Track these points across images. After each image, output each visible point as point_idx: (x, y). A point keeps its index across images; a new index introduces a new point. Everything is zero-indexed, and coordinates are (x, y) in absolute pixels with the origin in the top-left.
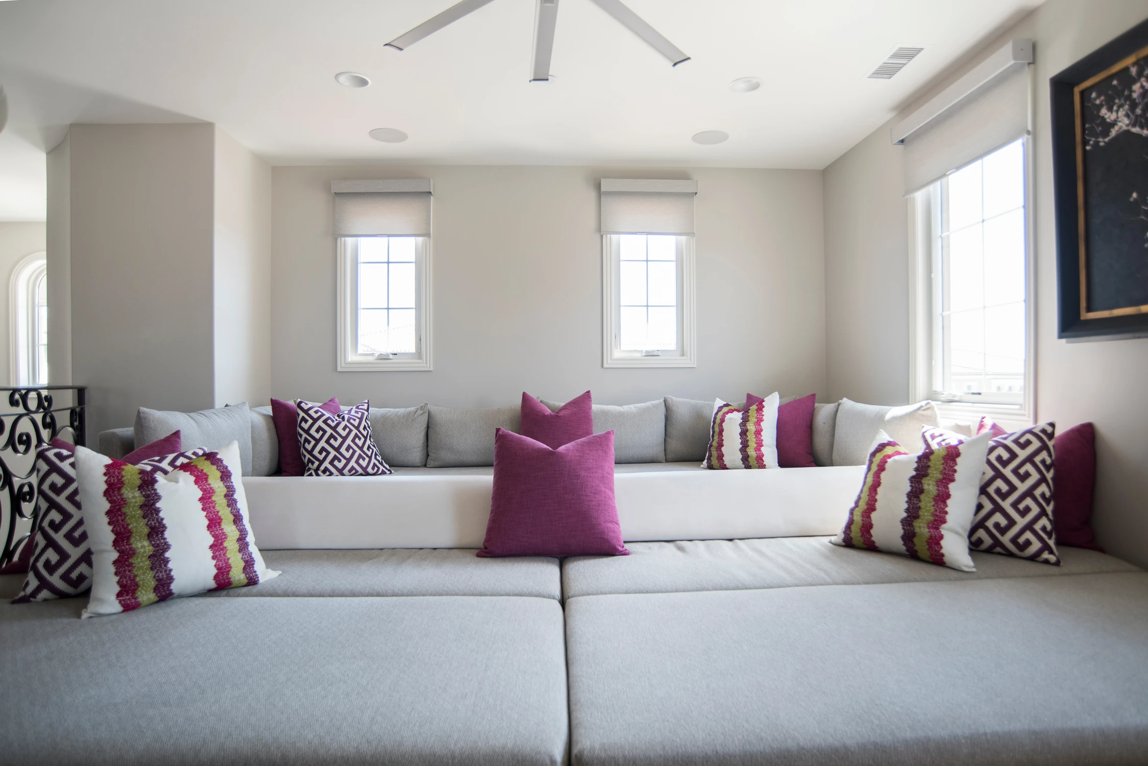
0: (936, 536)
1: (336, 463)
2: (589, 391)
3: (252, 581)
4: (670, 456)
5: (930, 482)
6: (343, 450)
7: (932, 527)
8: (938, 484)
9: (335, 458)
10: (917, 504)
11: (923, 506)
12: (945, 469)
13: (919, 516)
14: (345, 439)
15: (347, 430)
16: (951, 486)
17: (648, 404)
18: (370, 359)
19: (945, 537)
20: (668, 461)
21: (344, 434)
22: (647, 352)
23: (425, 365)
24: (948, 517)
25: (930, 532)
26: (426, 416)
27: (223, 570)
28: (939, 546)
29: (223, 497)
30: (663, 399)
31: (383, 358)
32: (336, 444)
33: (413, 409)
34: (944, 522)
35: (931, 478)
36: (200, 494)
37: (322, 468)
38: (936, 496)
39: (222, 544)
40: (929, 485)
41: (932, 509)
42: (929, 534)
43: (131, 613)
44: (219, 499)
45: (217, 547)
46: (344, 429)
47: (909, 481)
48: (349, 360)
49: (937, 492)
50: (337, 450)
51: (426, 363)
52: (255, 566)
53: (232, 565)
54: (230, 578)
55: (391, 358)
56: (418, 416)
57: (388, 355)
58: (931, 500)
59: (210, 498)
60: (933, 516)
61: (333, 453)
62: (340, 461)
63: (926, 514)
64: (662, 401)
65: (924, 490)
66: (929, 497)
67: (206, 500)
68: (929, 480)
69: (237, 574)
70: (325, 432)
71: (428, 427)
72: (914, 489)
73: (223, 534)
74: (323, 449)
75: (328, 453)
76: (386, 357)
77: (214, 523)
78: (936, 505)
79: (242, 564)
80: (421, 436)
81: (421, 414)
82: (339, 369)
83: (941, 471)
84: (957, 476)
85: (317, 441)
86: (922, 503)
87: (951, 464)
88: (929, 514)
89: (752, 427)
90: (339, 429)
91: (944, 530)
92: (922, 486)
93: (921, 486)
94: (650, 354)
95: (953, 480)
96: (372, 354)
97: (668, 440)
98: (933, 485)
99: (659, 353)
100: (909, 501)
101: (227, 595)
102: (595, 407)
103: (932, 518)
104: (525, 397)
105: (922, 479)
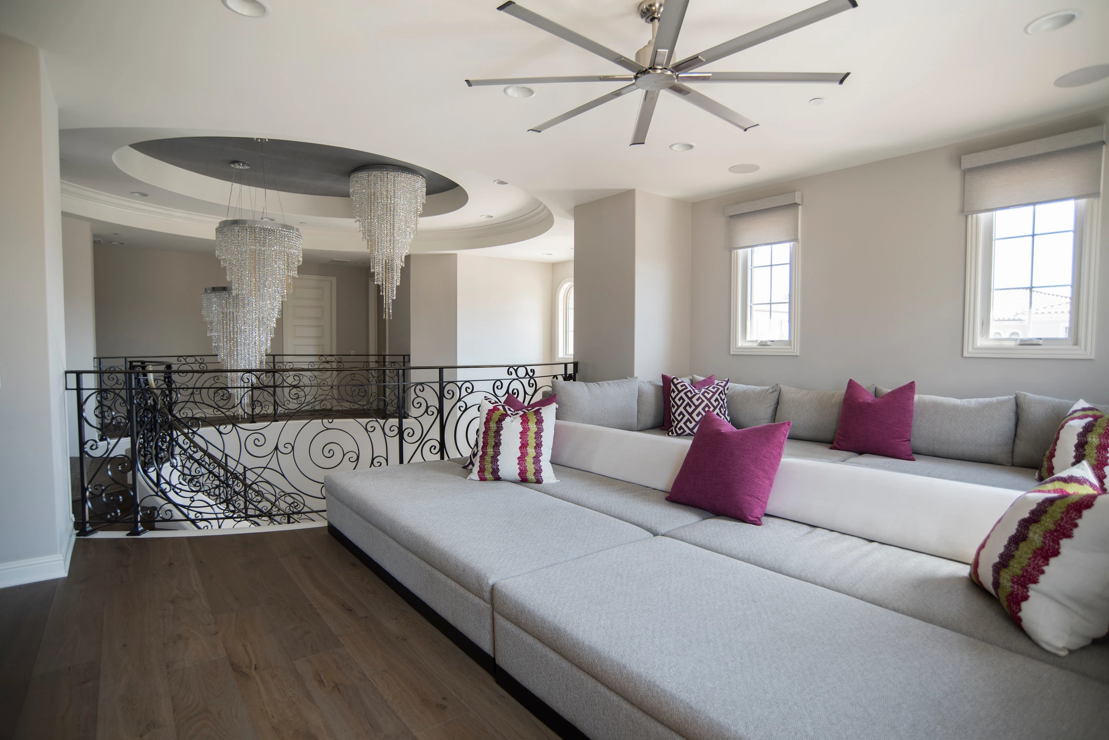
0: (1018, 594)
1: (688, 424)
2: (914, 382)
3: (539, 481)
4: (1017, 460)
5: (1038, 531)
6: (694, 415)
7: (1017, 582)
8: (1045, 535)
9: (688, 420)
10: (1013, 551)
11: (1017, 556)
12: (1062, 519)
13: (1008, 566)
14: (697, 407)
15: (700, 400)
16: (1064, 543)
17: (994, 399)
18: (755, 345)
19: (1030, 600)
20: (1013, 465)
21: (697, 403)
22: (1021, 340)
23: (792, 351)
24: (1042, 578)
25: (1012, 587)
26: (776, 395)
27: (523, 472)
28: (1018, 607)
29: (533, 433)
30: (1015, 395)
31: (763, 344)
32: (690, 410)
33: (767, 387)
34: (1035, 582)
35: (1041, 525)
36: (521, 429)
37: (679, 426)
38: (1038, 549)
39: (524, 458)
40: (1035, 533)
41: (1026, 562)
42: (1010, 589)
43: (483, 482)
44: (531, 435)
45: (522, 459)
46: (698, 400)
47: (1018, 524)
48: (739, 345)
49: (1041, 544)
50: (690, 414)
51: (794, 349)
52: (542, 473)
53: (528, 470)
54: (526, 477)
55: (769, 344)
56: (768, 394)
57: (766, 342)
58: (1030, 551)
59: (526, 432)
60: (1022, 569)
61: (687, 416)
62: (691, 422)
63: (1016, 565)
64: (1012, 397)
65: (1027, 537)
66: (1029, 548)
67: (524, 434)
68: (1037, 528)
69: (530, 475)
70: (684, 401)
71: (778, 403)
72: (1018, 534)
73: (527, 453)
74: (681, 413)
75: (684, 416)
76: (765, 344)
77: (524, 446)
78: (1032, 560)
79: (534, 471)
80: (770, 410)
81: (772, 392)
82: (732, 353)
83: (1056, 521)
84: (1076, 532)
85: (679, 407)
86: (1018, 552)
87: (1073, 516)
88: (1019, 566)
89: (1094, 440)
90: (694, 400)
91: (1033, 591)
92: (1028, 533)
93: (1026, 532)
94: (1024, 343)
95: (1069, 536)
96: (756, 341)
97: (1017, 441)
98: (1039, 535)
99: (1041, 342)
100: (1007, 547)
101: (525, 486)
102: (916, 397)
103: (1019, 572)
104: (851, 384)
105: (1031, 524)
